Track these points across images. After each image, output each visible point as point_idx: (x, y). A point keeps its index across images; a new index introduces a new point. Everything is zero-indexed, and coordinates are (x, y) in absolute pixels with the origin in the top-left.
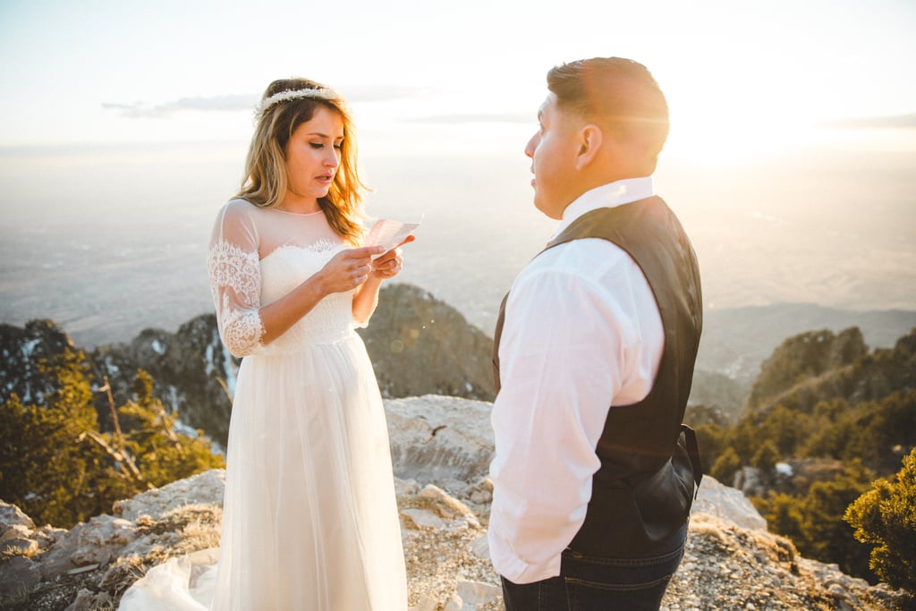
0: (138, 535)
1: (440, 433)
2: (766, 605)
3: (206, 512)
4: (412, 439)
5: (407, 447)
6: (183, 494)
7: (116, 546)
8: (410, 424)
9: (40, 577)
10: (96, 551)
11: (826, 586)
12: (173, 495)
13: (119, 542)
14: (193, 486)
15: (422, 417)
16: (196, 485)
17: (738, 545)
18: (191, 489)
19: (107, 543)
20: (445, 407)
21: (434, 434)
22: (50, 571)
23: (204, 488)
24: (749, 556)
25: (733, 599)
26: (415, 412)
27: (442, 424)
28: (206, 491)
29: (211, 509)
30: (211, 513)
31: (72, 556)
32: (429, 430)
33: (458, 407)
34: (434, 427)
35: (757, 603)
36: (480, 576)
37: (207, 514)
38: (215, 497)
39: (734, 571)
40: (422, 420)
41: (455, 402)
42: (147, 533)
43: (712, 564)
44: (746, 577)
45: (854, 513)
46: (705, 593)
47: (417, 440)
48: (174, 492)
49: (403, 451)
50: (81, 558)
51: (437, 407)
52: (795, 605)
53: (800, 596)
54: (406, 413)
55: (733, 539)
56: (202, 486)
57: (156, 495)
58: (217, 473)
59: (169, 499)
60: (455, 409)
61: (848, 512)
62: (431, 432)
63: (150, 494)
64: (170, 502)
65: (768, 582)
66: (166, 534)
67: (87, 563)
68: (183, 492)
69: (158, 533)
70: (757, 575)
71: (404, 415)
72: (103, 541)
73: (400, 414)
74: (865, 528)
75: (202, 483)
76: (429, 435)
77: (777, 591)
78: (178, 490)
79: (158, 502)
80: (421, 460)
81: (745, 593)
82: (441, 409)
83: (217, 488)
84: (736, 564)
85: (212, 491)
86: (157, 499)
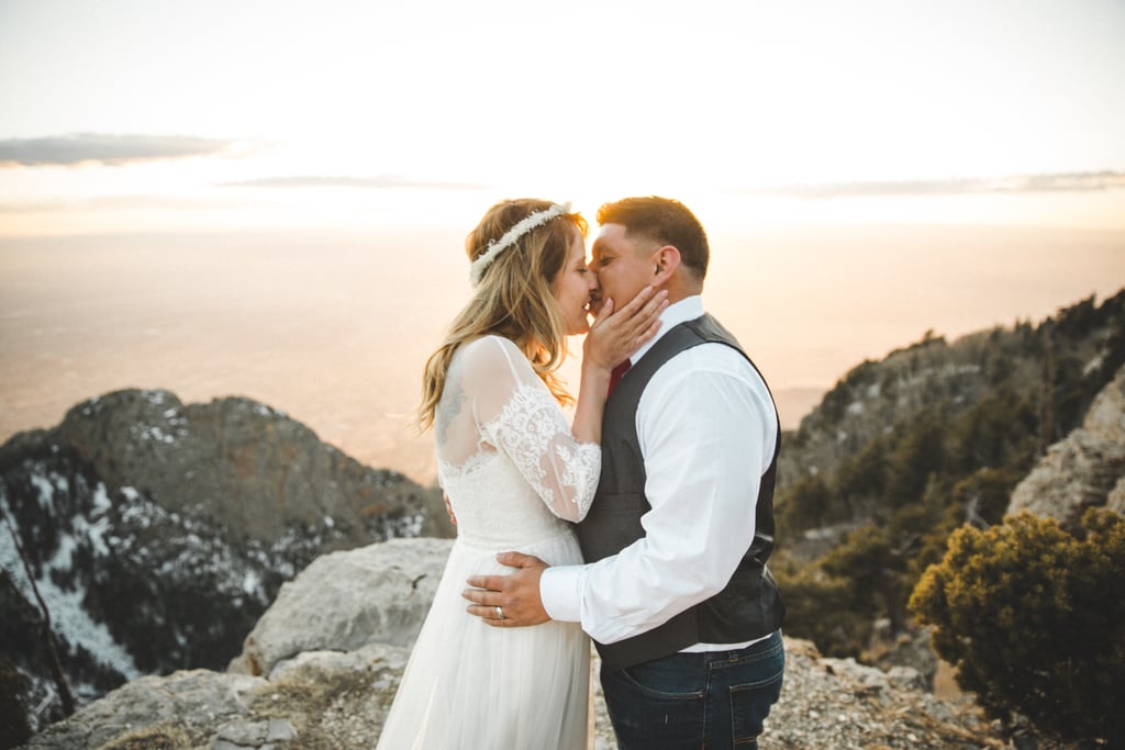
1: (421, 584)
2: (826, 710)
3: (155, 736)
4: (389, 596)
5: (387, 606)
6: (106, 720)
8: (384, 578)
11: (862, 680)
12: (92, 724)
14: (118, 706)
15: (396, 568)
16: (123, 703)
18: (116, 711)
20: (419, 552)
21: (415, 586)
23: (137, 705)
25: (796, 710)
26: (385, 562)
27: (422, 573)
28: (141, 709)
29: (163, 732)
30: (164, 736)
32: (408, 581)
33: (435, 550)
34: (414, 578)
35: (818, 709)
37: (161, 740)
38: (157, 714)
40: (395, 571)
41: (428, 545)
44: (798, 686)
45: (917, 601)
47: (395, 598)
48: (92, 720)
49: (382, 612)
51: (408, 553)
52: (848, 704)
53: (849, 694)
54: (374, 565)
56: (132, 703)
57: (64, 730)
58: (147, 682)
59: (87, 730)
60: (431, 553)
61: (912, 600)
62: (410, 585)
63: (57, 730)
64: (89, 734)
68: (106, 716)
71: (373, 569)
73: (368, 568)
74: (926, 614)
75: (131, 699)
76: (408, 589)
78: (97, 716)
79: (69, 739)
80: (407, 620)
82: (413, 554)
83: (156, 703)
85: (150, 707)
86: (64, 736)
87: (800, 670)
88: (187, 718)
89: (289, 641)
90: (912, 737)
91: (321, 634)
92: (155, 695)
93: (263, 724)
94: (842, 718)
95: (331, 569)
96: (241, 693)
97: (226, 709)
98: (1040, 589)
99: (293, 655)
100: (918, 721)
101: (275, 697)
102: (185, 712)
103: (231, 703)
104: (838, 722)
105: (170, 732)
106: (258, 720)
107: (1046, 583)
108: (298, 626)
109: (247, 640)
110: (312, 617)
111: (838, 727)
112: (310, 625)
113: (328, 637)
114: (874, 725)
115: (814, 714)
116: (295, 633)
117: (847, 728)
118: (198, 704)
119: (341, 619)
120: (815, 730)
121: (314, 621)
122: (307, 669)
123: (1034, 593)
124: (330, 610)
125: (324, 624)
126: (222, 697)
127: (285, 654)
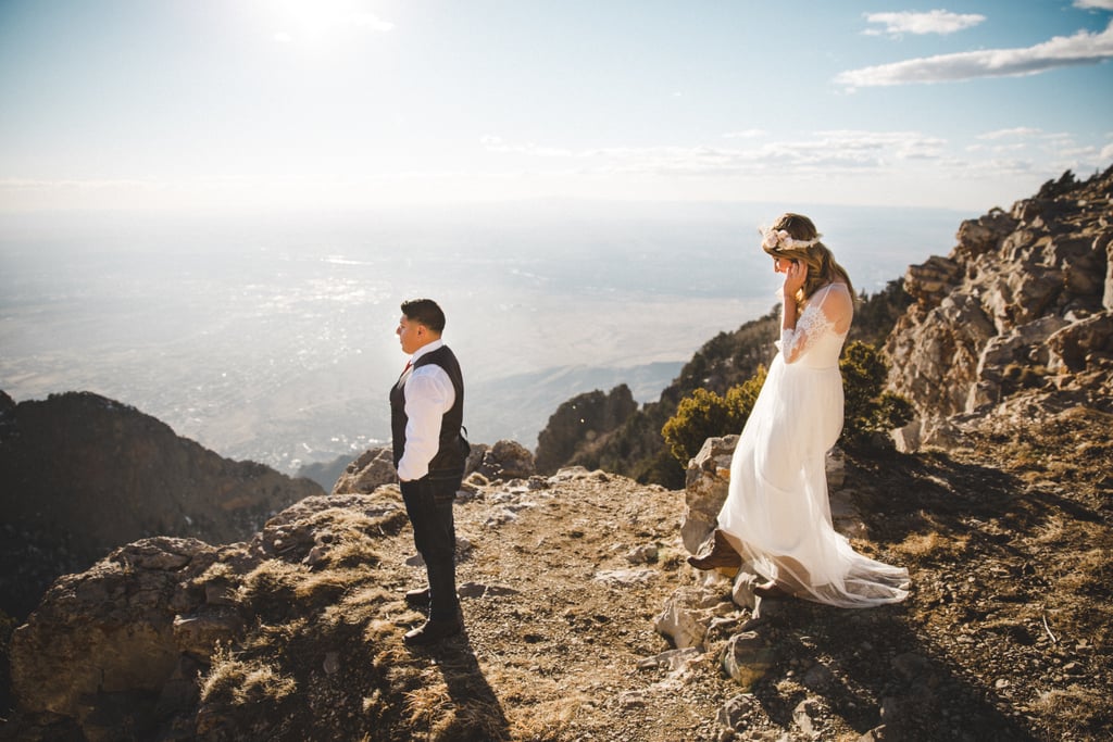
9: (262, 559)
13: (300, 532)
22: (266, 555)
45: (664, 432)
50: (281, 545)
74: (669, 437)
92: (320, 503)
98: (701, 415)
107: (703, 413)
116: (368, 483)
123: (700, 417)
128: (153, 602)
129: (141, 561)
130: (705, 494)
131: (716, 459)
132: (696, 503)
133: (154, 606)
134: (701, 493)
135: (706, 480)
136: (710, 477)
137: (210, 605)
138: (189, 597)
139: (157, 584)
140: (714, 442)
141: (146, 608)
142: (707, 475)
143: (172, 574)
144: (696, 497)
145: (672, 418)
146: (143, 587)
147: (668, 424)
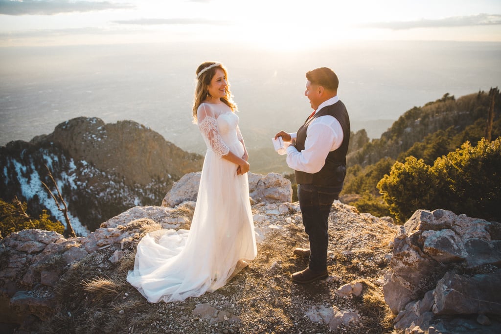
0: (123, 232)
2: (353, 222)
7: (114, 237)
9: (87, 253)
10: (107, 240)
11: (369, 217)
13: (115, 236)
17: (340, 208)
18: (130, 215)
19: (110, 237)
22: (91, 250)
24: (345, 210)
25: (343, 222)
28: (139, 215)
31: (98, 243)
35: (350, 222)
36: (260, 227)
39: (341, 215)
42: (126, 231)
43: (334, 214)
44: (345, 216)
45: (379, 185)
46: (334, 222)
50: (102, 243)
55: (338, 207)
56: (135, 213)
57: (118, 219)
61: (378, 185)
63: (115, 218)
65: (352, 217)
66: (134, 230)
67: (105, 245)
69: (131, 230)
70: (348, 215)
72: (108, 236)
74: (382, 189)
77: (355, 219)
81: (346, 220)
84: (342, 213)
85: (141, 214)
86: (118, 220)
87: (347, 212)
88: (152, 217)
89: (178, 199)
90: (379, 230)
91: (189, 197)
92: (141, 212)
93: (176, 219)
94: (357, 224)
95: (189, 178)
96: (167, 212)
97: (163, 215)
98: (411, 179)
99: (181, 202)
100: (382, 227)
101: (178, 212)
102: (151, 216)
103: (165, 214)
104: (356, 225)
105: (148, 220)
106: (174, 218)
107: (413, 177)
108: (181, 195)
109: (163, 200)
110: (185, 192)
111: (356, 227)
112: (185, 195)
113: (191, 198)
114: (367, 227)
115: (348, 223)
116: (180, 197)
117: (358, 227)
118: (154, 214)
119: (195, 193)
120: (348, 227)
121: (186, 193)
122: (187, 206)
123: (409, 181)
124: (191, 190)
125: (189, 194)
126: (162, 212)
127: (177, 203)
128: (11, 277)
129: (17, 246)
130: (410, 265)
131: (425, 234)
132: (401, 270)
133: (12, 280)
134: (406, 263)
135: (413, 254)
136: (417, 251)
137: (43, 285)
138: (33, 276)
139: (19, 264)
140: (423, 215)
141: (7, 281)
142: (414, 249)
143: (30, 256)
144: (401, 265)
145: (386, 175)
146: (10, 265)
147: (383, 180)
